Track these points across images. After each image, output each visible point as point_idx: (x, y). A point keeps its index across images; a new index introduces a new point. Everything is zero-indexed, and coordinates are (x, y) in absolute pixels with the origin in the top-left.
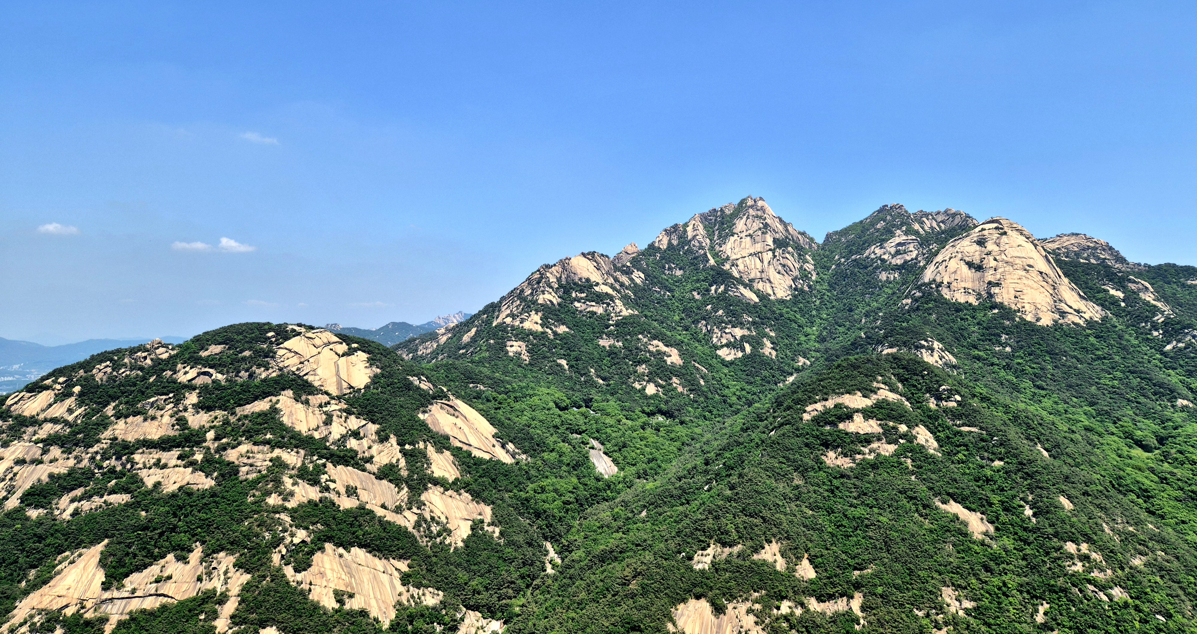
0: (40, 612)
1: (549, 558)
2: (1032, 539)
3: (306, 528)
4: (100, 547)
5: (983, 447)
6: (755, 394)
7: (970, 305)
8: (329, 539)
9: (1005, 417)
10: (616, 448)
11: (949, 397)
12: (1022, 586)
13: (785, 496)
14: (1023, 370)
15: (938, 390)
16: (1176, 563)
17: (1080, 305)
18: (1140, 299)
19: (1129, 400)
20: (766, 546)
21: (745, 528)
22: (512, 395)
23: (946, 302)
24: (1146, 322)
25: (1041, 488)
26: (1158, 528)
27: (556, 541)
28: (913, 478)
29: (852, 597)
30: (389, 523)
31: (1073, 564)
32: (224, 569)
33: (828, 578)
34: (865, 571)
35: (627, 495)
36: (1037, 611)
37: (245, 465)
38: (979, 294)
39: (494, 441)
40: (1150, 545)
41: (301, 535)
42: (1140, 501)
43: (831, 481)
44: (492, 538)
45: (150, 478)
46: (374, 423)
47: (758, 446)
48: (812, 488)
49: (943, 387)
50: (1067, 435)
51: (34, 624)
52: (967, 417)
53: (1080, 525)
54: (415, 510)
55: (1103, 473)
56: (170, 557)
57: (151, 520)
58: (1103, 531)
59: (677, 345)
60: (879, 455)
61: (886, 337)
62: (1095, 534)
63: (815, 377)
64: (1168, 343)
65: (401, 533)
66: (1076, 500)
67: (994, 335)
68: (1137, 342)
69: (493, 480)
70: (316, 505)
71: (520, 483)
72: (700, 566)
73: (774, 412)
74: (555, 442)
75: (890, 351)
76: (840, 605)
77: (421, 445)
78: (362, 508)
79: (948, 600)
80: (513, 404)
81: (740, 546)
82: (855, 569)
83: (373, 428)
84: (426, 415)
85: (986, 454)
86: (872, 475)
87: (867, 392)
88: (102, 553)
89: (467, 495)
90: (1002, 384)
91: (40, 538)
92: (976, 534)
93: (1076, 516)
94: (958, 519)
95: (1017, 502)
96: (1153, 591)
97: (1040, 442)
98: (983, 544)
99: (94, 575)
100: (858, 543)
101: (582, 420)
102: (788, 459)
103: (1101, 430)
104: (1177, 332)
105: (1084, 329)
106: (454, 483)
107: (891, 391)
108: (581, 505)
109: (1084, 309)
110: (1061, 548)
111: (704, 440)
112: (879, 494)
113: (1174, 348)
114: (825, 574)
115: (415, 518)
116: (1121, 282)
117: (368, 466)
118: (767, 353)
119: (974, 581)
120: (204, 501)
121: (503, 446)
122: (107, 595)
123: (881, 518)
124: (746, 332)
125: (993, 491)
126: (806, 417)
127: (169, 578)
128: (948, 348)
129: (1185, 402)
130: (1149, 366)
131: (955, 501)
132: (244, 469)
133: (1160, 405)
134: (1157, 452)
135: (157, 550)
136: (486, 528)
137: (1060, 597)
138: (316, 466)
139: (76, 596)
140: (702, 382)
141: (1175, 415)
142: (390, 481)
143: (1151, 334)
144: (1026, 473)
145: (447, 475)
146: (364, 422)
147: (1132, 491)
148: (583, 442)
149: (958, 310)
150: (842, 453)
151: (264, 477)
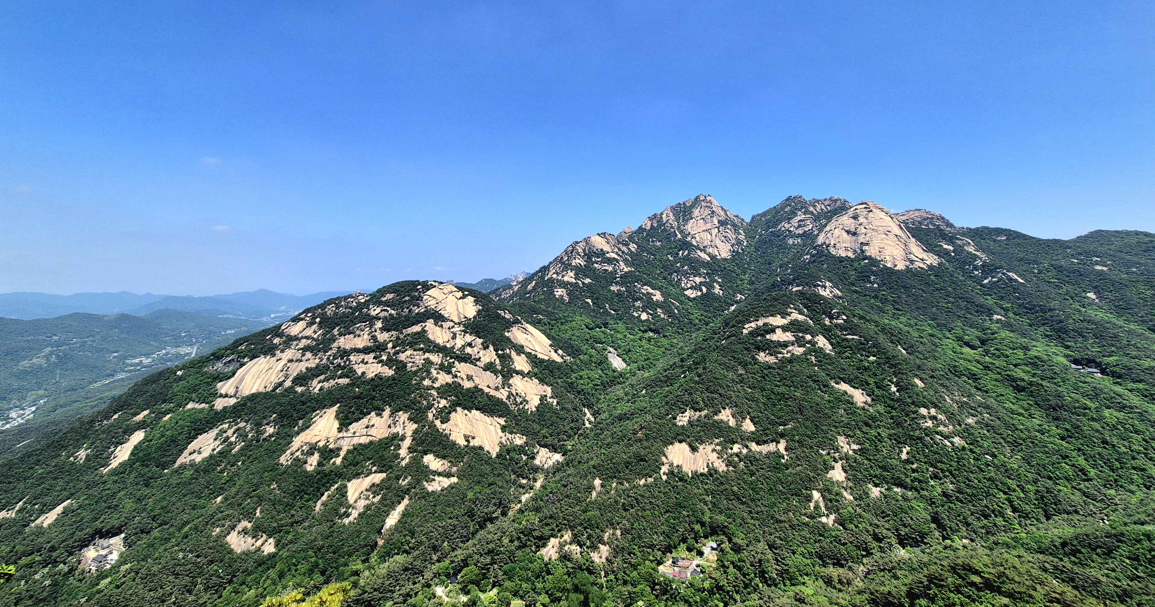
0: (306, 444)
1: (587, 417)
2: (896, 406)
3: (446, 399)
4: (335, 408)
5: (862, 348)
6: (710, 318)
7: (849, 258)
8: (459, 405)
9: (876, 329)
10: (624, 352)
11: (838, 317)
12: (891, 435)
13: (733, 381)
14: (886, 299)
15: (830, 313)
16: (998, 422)
17: (924, 255)
18: (965, 250)
19: (959, 316)
20: (722, 411)
21: (709, 400)
22: (560, 321)
23: (833, 257)
24: (969, 266)
25: (902, 374)
26: (984, 399)
27: (591, 408)
28: (816, 368)
29: (779, 442)
30: (492, 396)
31: (926, 422)
32: (402, 421)
33: (763, 431)
34: (787, 427)
35: (633, 380)
36: (902, 452)
37: (410, 362)
38: (855, 251)
39: (550, 348)
40: (979, 410)
41: (443, 403)
42: (970, 381)
43: (762, 371)
44: (552, 405)
45: (360, 370)
46: (480, 338)
47: (714, 350)
48: (750, 376)
49: (834, 311)
50: (918, 339)
51: (303, 451)
52: (850, 329)
53: (929, 397)
54: (506, 389)
55: (943, 363)
56: (373, 414)
57: (361, 393)
58: (945, 401)
59: (659, 289)
60: (793, 354)
61: (794, 280)
62: (940, 403)
63: (749, 307)
64: (986, 279)
65: (499, 402)
66: (926, 381)
67: (866, 277)
68: (963, 278)
69: (551, 372)
70: (450, 385)
71: (567, 374)
72: (681, 423)
73: (724, 329)
74: (587, 349)
75: (797, 289)
76: (771, 447)
77: (508, 351)
78: (476, 387)
79: (842, 444)
80: (560, 326)
81: (706, 411)
82: (781, 425)
83: (480, 341)
84: (510, 333)
85: (864, 353)
86: (789, 366)
87: (784, 315)
88: (336, 411)
89: (536, 380)
90: (872, 308)
91: (304, 403)
92: (859, 403)
93: (926, 391)
94: (847, 394)
95: (886, 382)
96: (982, 440)
97: (900, 344)
98: (864, 409)
99: (333, 424)
100: (781, 409)
101: (602, 336)
102: (734, 358)
103: (940, 336)
104: (991, 271)
105: (927, 271)
106: (528, 373)
107: (799, 314)
108: (605, 387)
109: (926, 258)
110: (917, 411)
111: (679, 346)
112: (794, 378)
113: (990, 282)
114: (761, 428)
115: (507, 393)
116: (951, 240)
117: (478, 363)
118: (717, 292)
119: (858, 432)
120: (389, 383)
121: (556, 352)
122: (340, 435)
123: (796, 394)
124: (703, 280)
125: (869, 375)
126: (745, 331)
127: (373, 426)
128: (835, 286)
129: (999, 317)
130: (973, 294)
131: (845, 382)
132: (410, 365)
133: (981, 319)
134: (980, 349)
135: (365, 410)
136: (548, 400)
137: (918, 443)
138: (449, 363)
139: (324, 435)
140: (676, 311)
141: (992, 326)
142: (491, 372)
143: (974, 273)
144: (891, 364)
145: (524, 369)
146: (474, 338)
147: (964, 375)
148: (604, 349)
149: (841, 262)
150: (769, 353)
151: (420, 369)
